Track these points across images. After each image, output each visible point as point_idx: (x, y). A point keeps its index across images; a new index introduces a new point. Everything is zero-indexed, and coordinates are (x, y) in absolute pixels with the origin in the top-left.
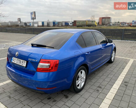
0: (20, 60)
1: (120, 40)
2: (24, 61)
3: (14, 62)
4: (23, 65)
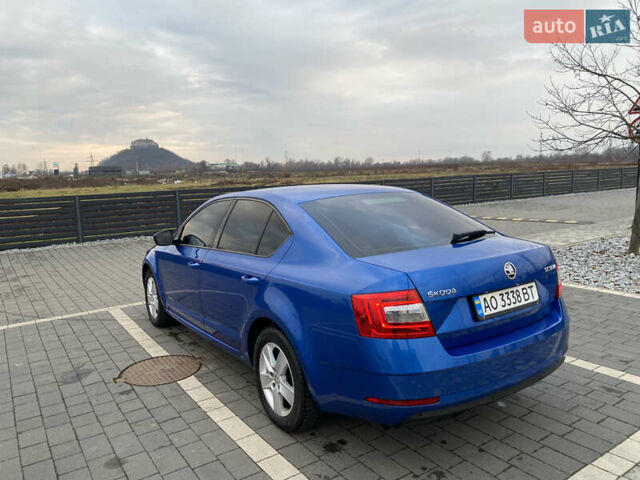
0: (514, 289)
1: (75, 245)
2: (526, 286)
3: (494, 311)
4: (531, 300)
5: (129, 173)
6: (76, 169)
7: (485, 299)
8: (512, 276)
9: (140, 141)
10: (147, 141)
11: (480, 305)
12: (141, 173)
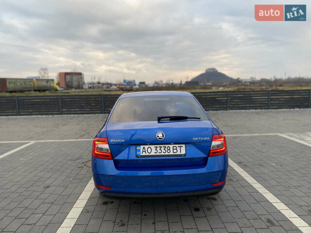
2: (177, 146)
3: (148, 154)
4: (179, 153)
5: (202, 84)
6: (181, 82)
7: (144, 148)
8: (160, 139)
9: (210, 69)
10: (213, 69)
11: (140, 150)
12: (208, 84)
